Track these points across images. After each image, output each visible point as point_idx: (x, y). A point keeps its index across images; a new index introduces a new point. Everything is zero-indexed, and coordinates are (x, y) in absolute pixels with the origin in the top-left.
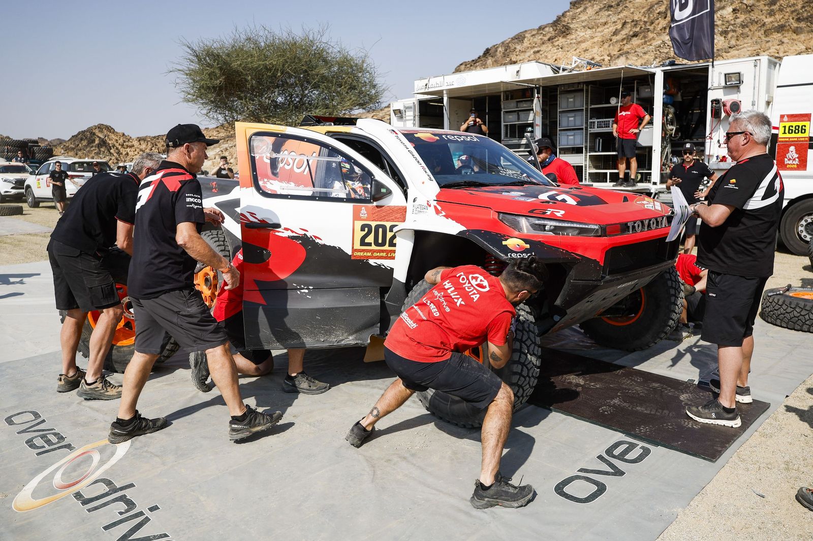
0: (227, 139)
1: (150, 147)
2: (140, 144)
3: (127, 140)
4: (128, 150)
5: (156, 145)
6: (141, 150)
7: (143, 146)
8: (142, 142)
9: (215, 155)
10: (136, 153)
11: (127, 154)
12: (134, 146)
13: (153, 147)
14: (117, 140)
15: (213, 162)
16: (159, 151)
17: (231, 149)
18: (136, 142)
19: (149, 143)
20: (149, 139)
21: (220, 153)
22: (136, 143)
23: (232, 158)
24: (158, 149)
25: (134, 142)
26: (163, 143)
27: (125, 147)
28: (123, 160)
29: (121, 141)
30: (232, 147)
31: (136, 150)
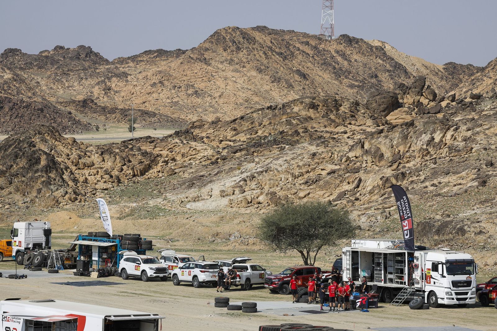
0: (252, 150)
1: (119, 165)
2: (104, 160)
3: (83, 154)
4: (86, 172)
5: (130, 161)
6: (107, 172)
7: (108, 164)
8: (106, 157)
9: (234, 187)
10: (98, 177)
11: (86, 181)
12: (93, 165)
13: (125, 164)
14: (68, 155)
15: (230, 200)
16: (134, 172)
17: (261, 177)
18: (96, 155)
19: (117, 157)
20: (117, 151)
21: (241, 183)
22: (95, 158)
23: (262, 193)
24: (133, 169)
25: (93, 157)
26: (140, 157)
27: (81, 166)
28: (82, 192)
29: (74, 156)
30: (262, 172)
31: (98, 172)
